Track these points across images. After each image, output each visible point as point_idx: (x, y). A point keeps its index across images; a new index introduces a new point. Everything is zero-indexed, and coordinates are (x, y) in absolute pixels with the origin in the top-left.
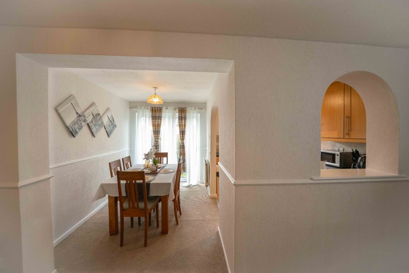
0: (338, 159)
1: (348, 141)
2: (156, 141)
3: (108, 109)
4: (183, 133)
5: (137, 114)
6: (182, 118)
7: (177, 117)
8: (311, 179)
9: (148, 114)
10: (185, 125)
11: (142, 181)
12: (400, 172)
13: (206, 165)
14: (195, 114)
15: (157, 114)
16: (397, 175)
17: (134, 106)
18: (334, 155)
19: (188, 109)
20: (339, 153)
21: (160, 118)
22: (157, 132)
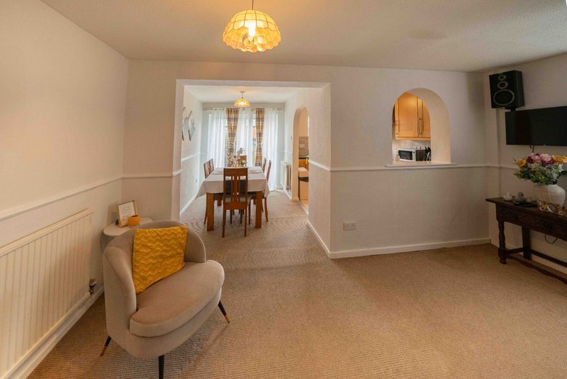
0: (414, 155)
1: (423, 139)
2: (231, 144)
3: (191, 112)
4: (260, 135)
5: (210, 115)
6: (260, 119)
7: (255, 117)
8: (386, 166)
9: (224, 114)
10: (262, 126)
11: (245, 177)
12: (452, 160)
13: (288, 167)
14: (273, 115)
15: (233, 116)
16: (449, 163)
17: (207, 107)
18: (411, 153)
19: (266, 110)
20: (415, 151)
21: (236, 119)
22: (232, 135)
